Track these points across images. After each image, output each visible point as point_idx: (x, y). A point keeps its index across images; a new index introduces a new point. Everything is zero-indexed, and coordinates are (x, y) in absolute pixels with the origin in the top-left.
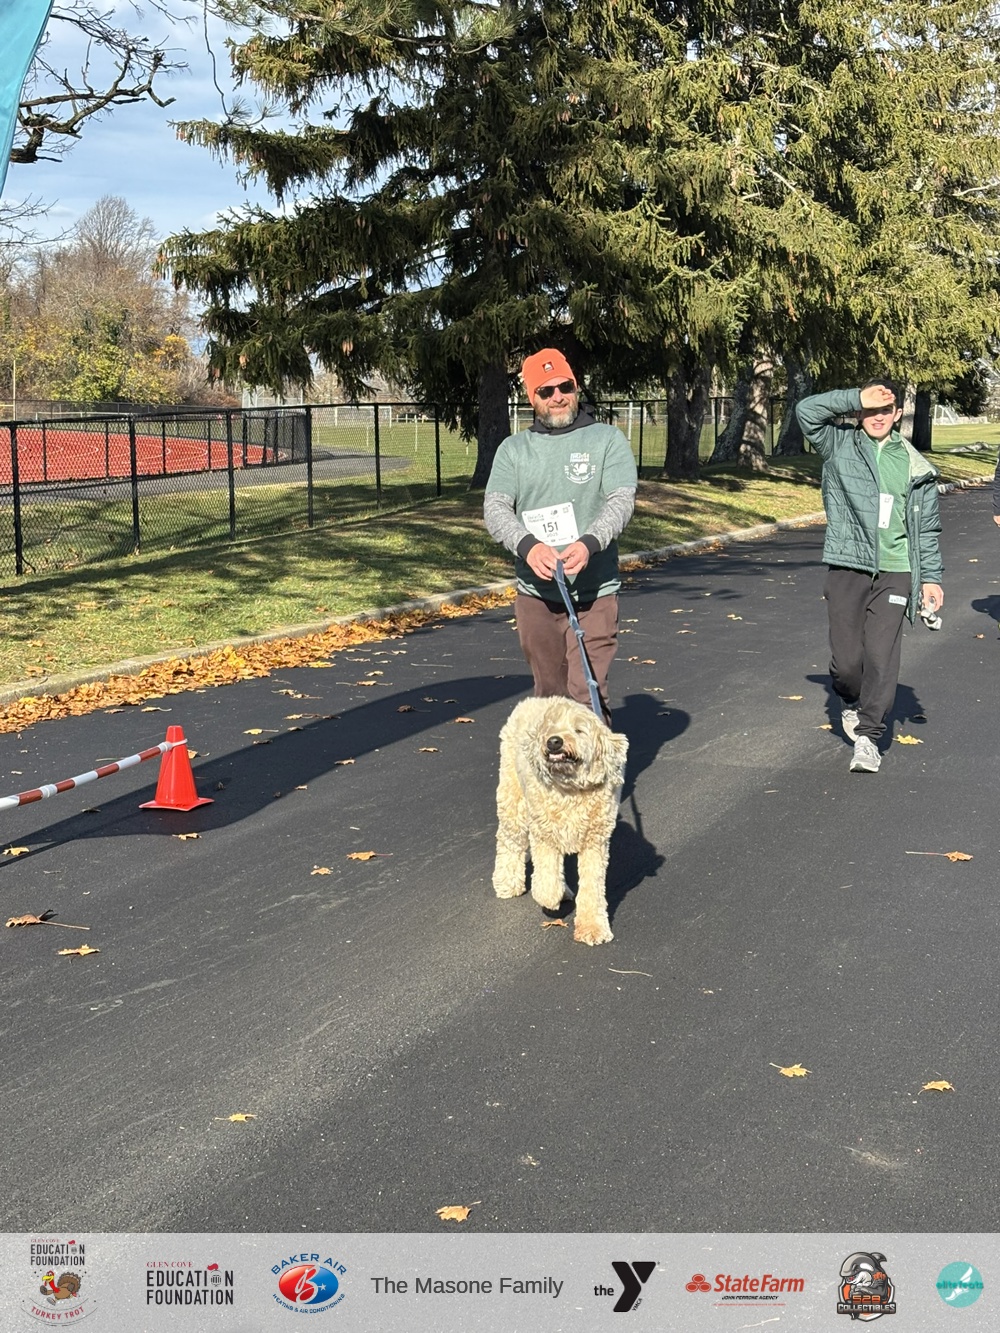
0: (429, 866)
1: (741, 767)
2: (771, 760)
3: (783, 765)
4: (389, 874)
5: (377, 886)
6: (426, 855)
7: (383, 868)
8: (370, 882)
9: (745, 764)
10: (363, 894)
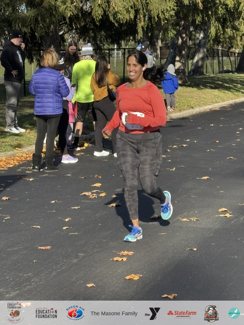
0: (55, 275)
1: (197, 227)
2: (210, 224)
3: (217, 227)
4: (36, 280)
5: (31, 285)
6: (52, 271)
7: (33, 277)
8: (27, 284)
9: (198, 226)
10: (26, 289)
